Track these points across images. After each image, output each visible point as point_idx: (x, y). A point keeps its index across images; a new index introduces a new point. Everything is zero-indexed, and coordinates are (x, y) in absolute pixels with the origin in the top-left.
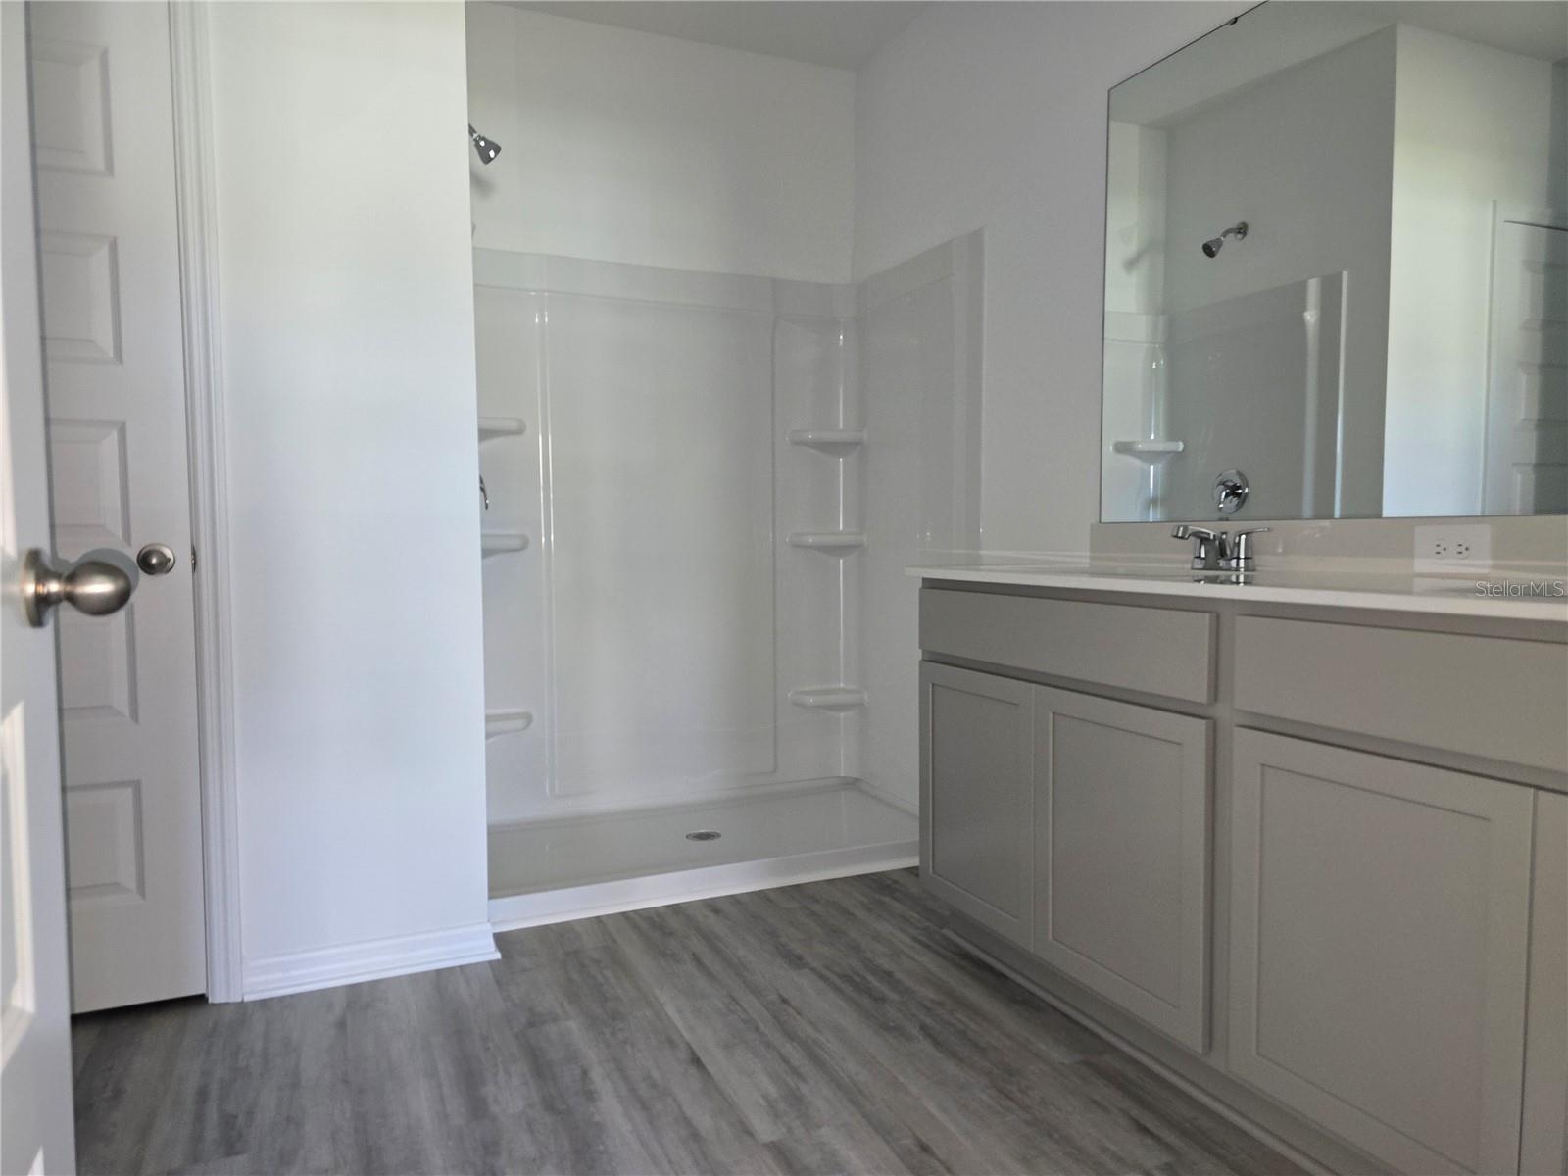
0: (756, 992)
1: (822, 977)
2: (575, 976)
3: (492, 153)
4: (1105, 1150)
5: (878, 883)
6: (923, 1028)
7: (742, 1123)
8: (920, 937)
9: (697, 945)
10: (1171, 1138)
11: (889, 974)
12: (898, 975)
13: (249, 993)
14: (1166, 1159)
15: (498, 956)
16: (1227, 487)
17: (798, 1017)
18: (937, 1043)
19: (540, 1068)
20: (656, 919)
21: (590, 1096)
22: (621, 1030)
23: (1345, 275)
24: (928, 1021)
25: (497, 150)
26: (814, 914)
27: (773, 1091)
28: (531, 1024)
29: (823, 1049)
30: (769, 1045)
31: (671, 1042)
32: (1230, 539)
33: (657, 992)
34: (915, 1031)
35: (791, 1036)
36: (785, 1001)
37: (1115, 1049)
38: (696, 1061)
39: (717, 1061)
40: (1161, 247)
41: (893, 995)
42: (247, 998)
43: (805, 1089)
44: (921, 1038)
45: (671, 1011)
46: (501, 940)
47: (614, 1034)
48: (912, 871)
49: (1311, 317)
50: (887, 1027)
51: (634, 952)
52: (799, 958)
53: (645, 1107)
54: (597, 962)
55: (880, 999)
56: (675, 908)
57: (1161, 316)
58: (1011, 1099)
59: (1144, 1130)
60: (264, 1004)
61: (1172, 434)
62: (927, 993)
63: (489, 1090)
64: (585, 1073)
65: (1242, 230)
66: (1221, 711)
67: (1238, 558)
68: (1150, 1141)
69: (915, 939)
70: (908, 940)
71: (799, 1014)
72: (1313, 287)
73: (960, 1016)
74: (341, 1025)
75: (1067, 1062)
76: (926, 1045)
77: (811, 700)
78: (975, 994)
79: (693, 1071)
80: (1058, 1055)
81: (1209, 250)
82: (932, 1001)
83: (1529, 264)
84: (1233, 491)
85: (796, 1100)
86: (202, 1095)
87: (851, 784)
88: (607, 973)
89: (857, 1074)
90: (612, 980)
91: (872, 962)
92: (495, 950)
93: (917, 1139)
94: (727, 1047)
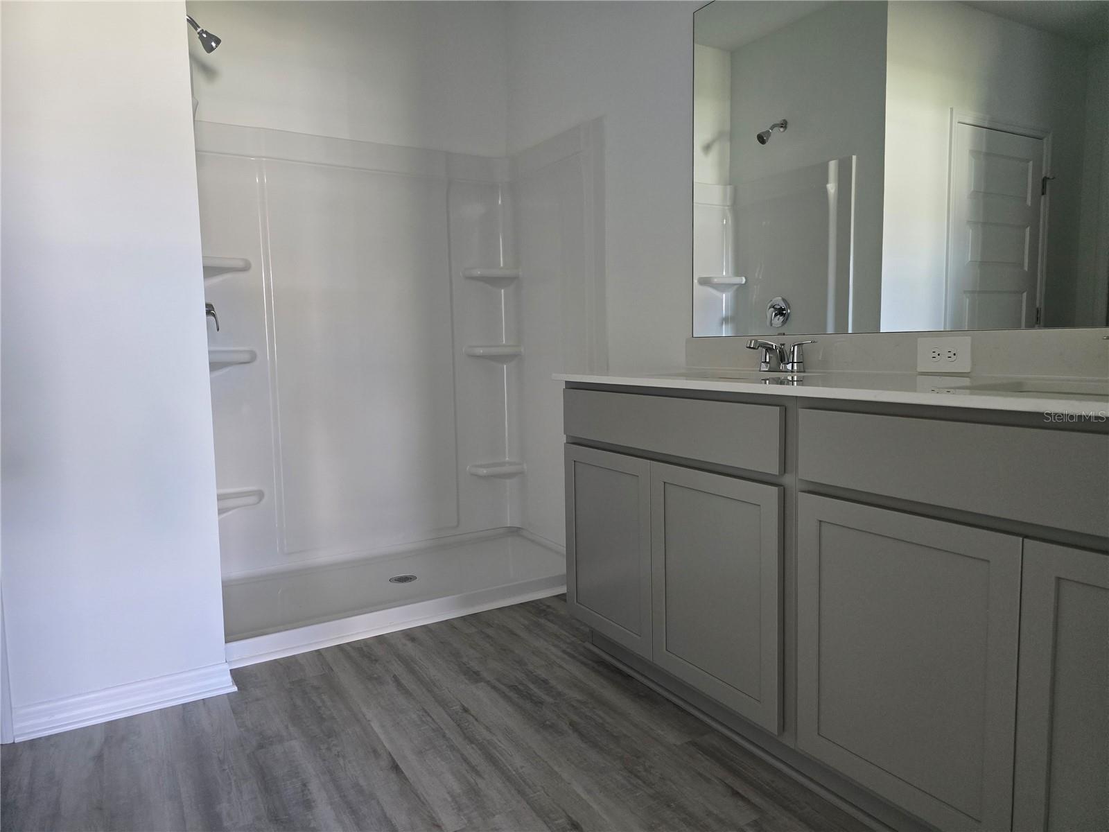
0: (443, 703)
1: (494, 687)
2: (299, 702)
3: (213, 44)
4: (709, 814)
5: (536, 608)
6: (572, 724)
7: (433, 818)
8: (568, 650)
9: (398, 669)
10: (757, 800)
11: (545, 682)
12: (553, 682)
13: (18, 736)
14: (754, 817)
15: (235, 689)
16: (776, 309)
17: (475, 723)
18: (582, 736)
19: (267, 783)
20: (365, 649)
21: (308, 804)
22: (334, 745)
23: (854, 158)
24: (575, 718)
25: (218, 41)
26: (488, 636)
27: (457, 788)
28: (261, 746)
29: (495, 748)
30: (453, 748)
31: (375, 751)
32: (787, 348)
33: (364, 710)
34: (566, 727)
35: (471, 740)
36: (466, 710)
37: (714, 730)
38: (396, 768)
39: (411, 765)
40: (730, 135)
41: (551, 700)
42: (18, 740)
43: (482, 784)
44: (570, 732)
45: (376, 726)
46: (237, 675)
47: (329, 749)
48: (561, 597)
49: (832, 188)
50: (544, 726)
51: (346, 678)
52: (477, 673)
53: (354, 812)
54: (316, 688)
55: (539, 703)
56: (380, 639)
57: (728, 187)
58: (639, 778)
59: (736, 794)
60: (32, 744)
61: (737, 273)
62: (575, 695)
63: (223, 807)
64: (305, 785)
65: (784, 125)
66: (788, 480)
67: (793, 362)
68: (740, 803)
69: (564, 652)
70: (560, 654)
71: (476, 720)
72: (833, 166)
73: (601, 713)
74: (99, 758)
75: (679, 743)
76: (574, 738)
77: (484, 471)
78: (610, 693)
79: (393, 776)
80: (673, 738)
81: (762, 139)
82: (578, 701)
83: (975, 153)
84: (780, 312)
85: (474, 792)
87: (515, 531)
88: (325, 697)
89: (522, 767)
90: (329, 703)
91: (532, 673)
92: (231, 684)
93: (569, 818)
94: (420, 753)
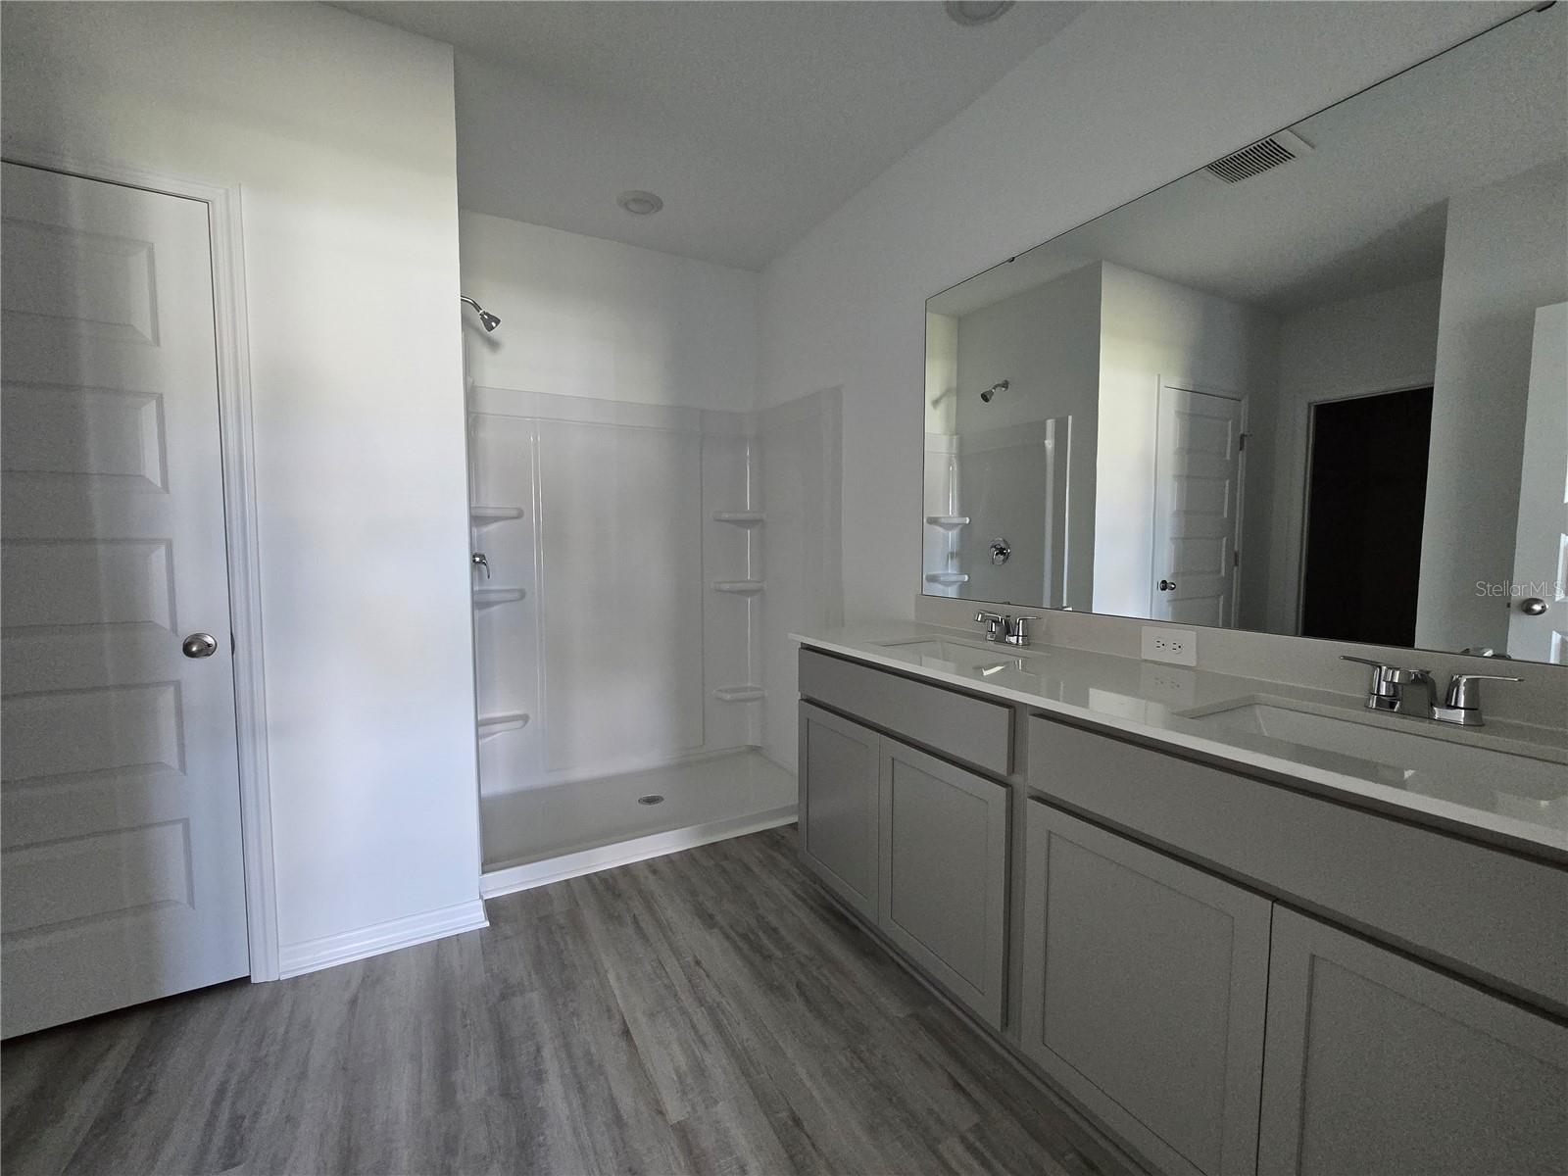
0: (676, 952)
1: (727, 937)
2: (543, 942)
3: (494, 324)
4: (930, 1111)
5: (770, 840)
6: (799, 985)
7: (657, 1102)
8: (799, 892)
9: (638, 908)
10: (977, 1094)
11: (775, 930)
12: (783, 932)
13: (284, 973)
14: (976, 1119)
15: (487, 924)
16: (997, 549)
17: (706, 980)
18: (807, 1001)
19: (504, 1049)
20: (611, 881)
21: (539, 1076)
22: (571, 1000)
23: (1070, 418)
24: (803, 978)
25: (498, 322)
26: (724, 871)
27: (682, 1061)
28: (503, 997)
29: (723, 1012)
30: (684, 1012)
31: (609, 1010)
32: (1012, 621)
33: (603, 956)
34: (792, 989)
35: (701, 1001)
36: (698, 963)
37: (937, 1001)
38: (626, 1033)
39: (644, 1032)
40: (956, 390)
41: (779, 954)
42: (283, 977)
43: (708, 1060)
44: (797, 997)
45: (611, 977)
46: (493, 908)
47: (565, 1005)
48: (794, 826)
49: (1049, 444)
50: (773, 988)
51: (591, 918)
52: (711, 917)
53: (582, 1089)
54: (562, 928)
55: (768, 958)
56: (625, 869)
57: (955, 437)
58: (862, 1061)
59: (957, 1086)
60: (296, 981)
61: (963, 513)
62: (802, 949)
63: (459, 1076)
64: (538, 1050)
65: (1005, 385)
66: (1016, 780)
67: (1018, 636)
68: (963, 1100)
69: (798, 896)
70: (791, 896)
71: (708, 976)
72: (1050, 424)
73: (826, 972)
74: (354, 1002)
75: (901, 1015)
76: (800, 1004)
77: (728, 697)
78: (837, 950)
79: (623, 1044)
80: (895, 1008)
81: (985, 398)
82: (806, 957)
83: (1179, 414)
84: (1001, 551)
85: (700, 1070)
86: (221, 1091)
87: (755, 750)
88: (568, 938)
89: (747, 1040)
90: (571, 947)
91: (763, 918)
92: (484, 919)
93: (792, 1112)
94: (652, 1015)
